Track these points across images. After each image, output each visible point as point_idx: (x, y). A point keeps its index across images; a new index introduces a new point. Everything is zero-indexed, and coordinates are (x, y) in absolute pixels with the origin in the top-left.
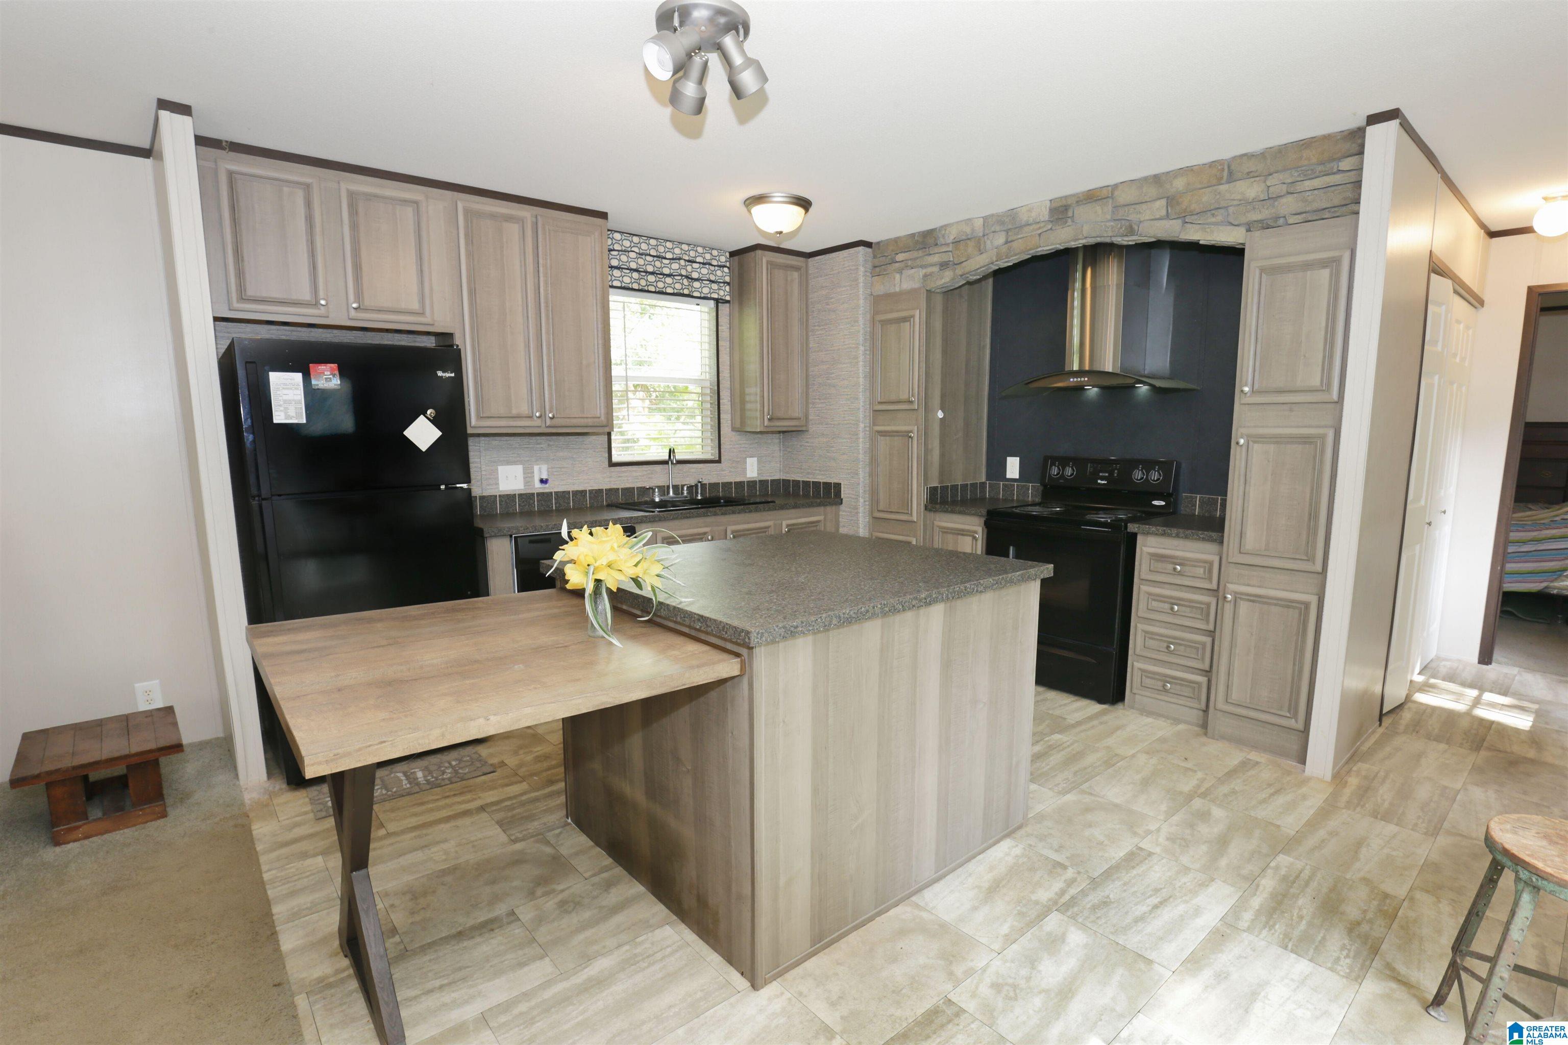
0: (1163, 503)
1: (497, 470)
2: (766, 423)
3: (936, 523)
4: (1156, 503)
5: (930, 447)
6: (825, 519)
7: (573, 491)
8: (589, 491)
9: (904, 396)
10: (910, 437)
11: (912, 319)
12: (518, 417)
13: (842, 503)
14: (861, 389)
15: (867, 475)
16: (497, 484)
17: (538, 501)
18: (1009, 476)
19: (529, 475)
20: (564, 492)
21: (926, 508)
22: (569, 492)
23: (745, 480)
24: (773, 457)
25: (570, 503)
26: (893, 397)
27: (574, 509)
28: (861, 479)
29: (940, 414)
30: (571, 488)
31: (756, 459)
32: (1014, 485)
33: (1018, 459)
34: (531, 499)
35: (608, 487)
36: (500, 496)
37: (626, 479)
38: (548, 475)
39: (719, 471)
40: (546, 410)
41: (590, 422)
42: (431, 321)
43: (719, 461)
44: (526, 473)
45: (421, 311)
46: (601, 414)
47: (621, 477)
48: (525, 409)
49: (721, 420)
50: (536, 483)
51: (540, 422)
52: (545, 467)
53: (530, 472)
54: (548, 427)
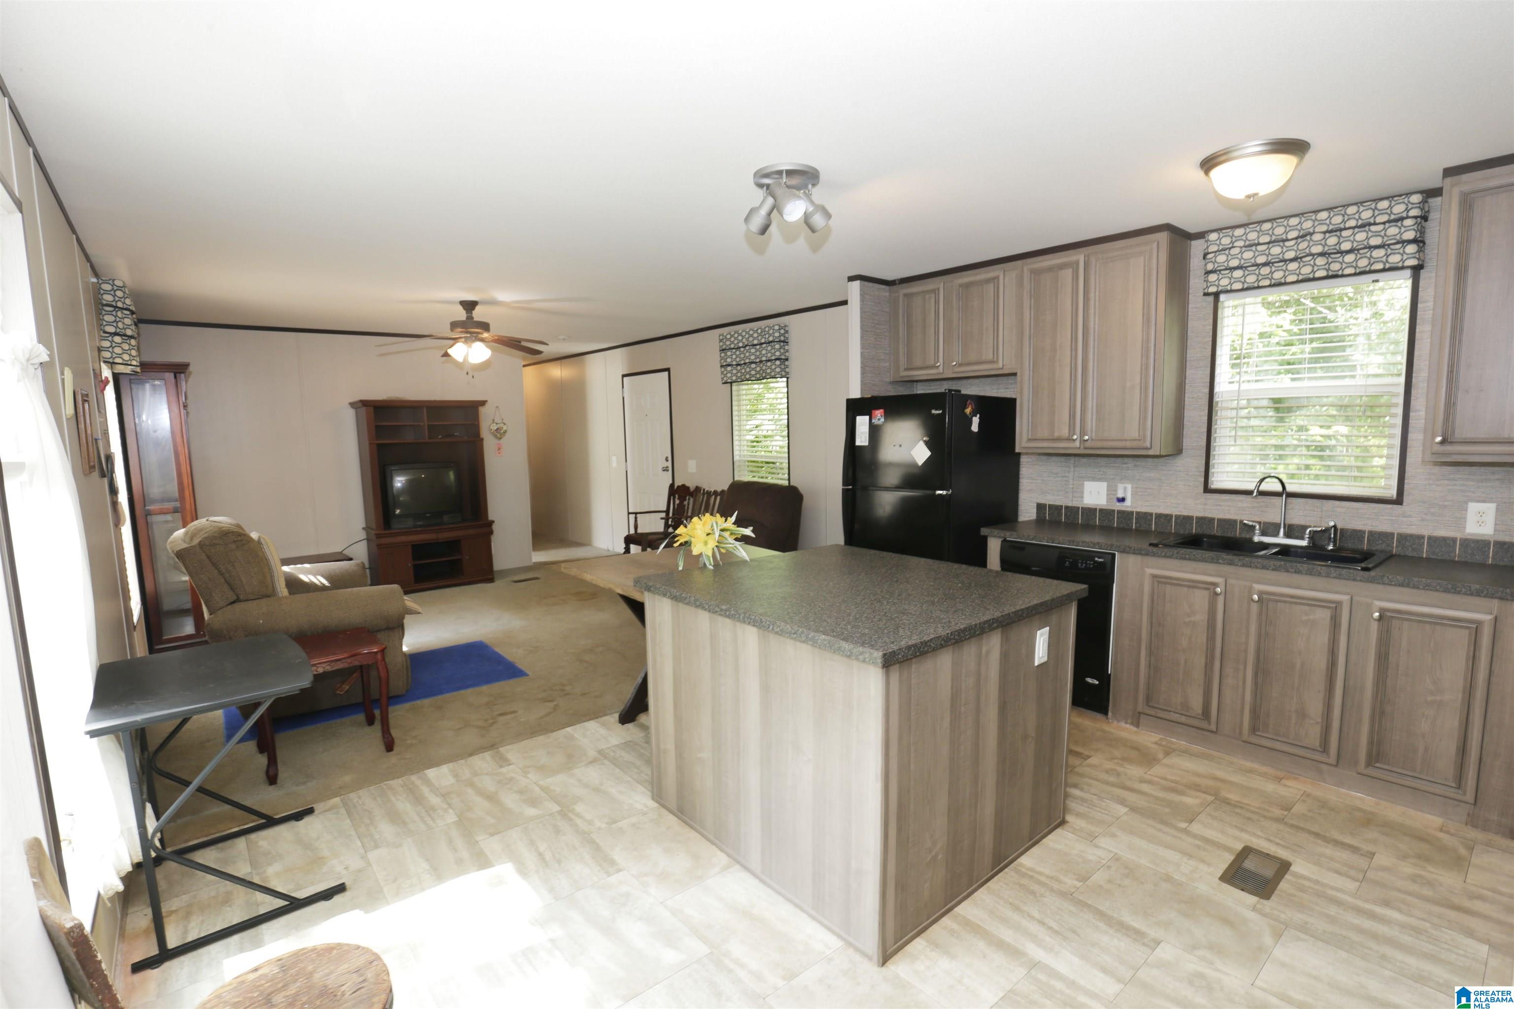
1: (1083, 484)
2: (1435, 448)
6: (1497, 620)
7: (1156, 514)
12: (1059, 439)
16: (1082, 497)
17: (1117, 518)
19: (1113, 493)
20: (1146, 513)
22: (1151, 514)
23: (1459, 536)
25: (1152, 525)
30: (1155, 510)
31: (1493, 506)
34: (1111, 515)
35: (1200, 515)
36: (1082, 508)
37: (1226, 508)
38: (1132, 494)
39: (1396, 516)
40: (1083, 433)
41: (1128, 444)
42: (1001, 366)
43: (1399, 500)
44: (1108, 490)
45: (995, 359)
46: (1145, 436)
47: (1217, 505)
48: (1065, 432)
49: (1409, 442)
50: (1115, 500)
51: (1077, 444)
52: (1129, 487)
53: (1111, 490)
54: (1085, 448)
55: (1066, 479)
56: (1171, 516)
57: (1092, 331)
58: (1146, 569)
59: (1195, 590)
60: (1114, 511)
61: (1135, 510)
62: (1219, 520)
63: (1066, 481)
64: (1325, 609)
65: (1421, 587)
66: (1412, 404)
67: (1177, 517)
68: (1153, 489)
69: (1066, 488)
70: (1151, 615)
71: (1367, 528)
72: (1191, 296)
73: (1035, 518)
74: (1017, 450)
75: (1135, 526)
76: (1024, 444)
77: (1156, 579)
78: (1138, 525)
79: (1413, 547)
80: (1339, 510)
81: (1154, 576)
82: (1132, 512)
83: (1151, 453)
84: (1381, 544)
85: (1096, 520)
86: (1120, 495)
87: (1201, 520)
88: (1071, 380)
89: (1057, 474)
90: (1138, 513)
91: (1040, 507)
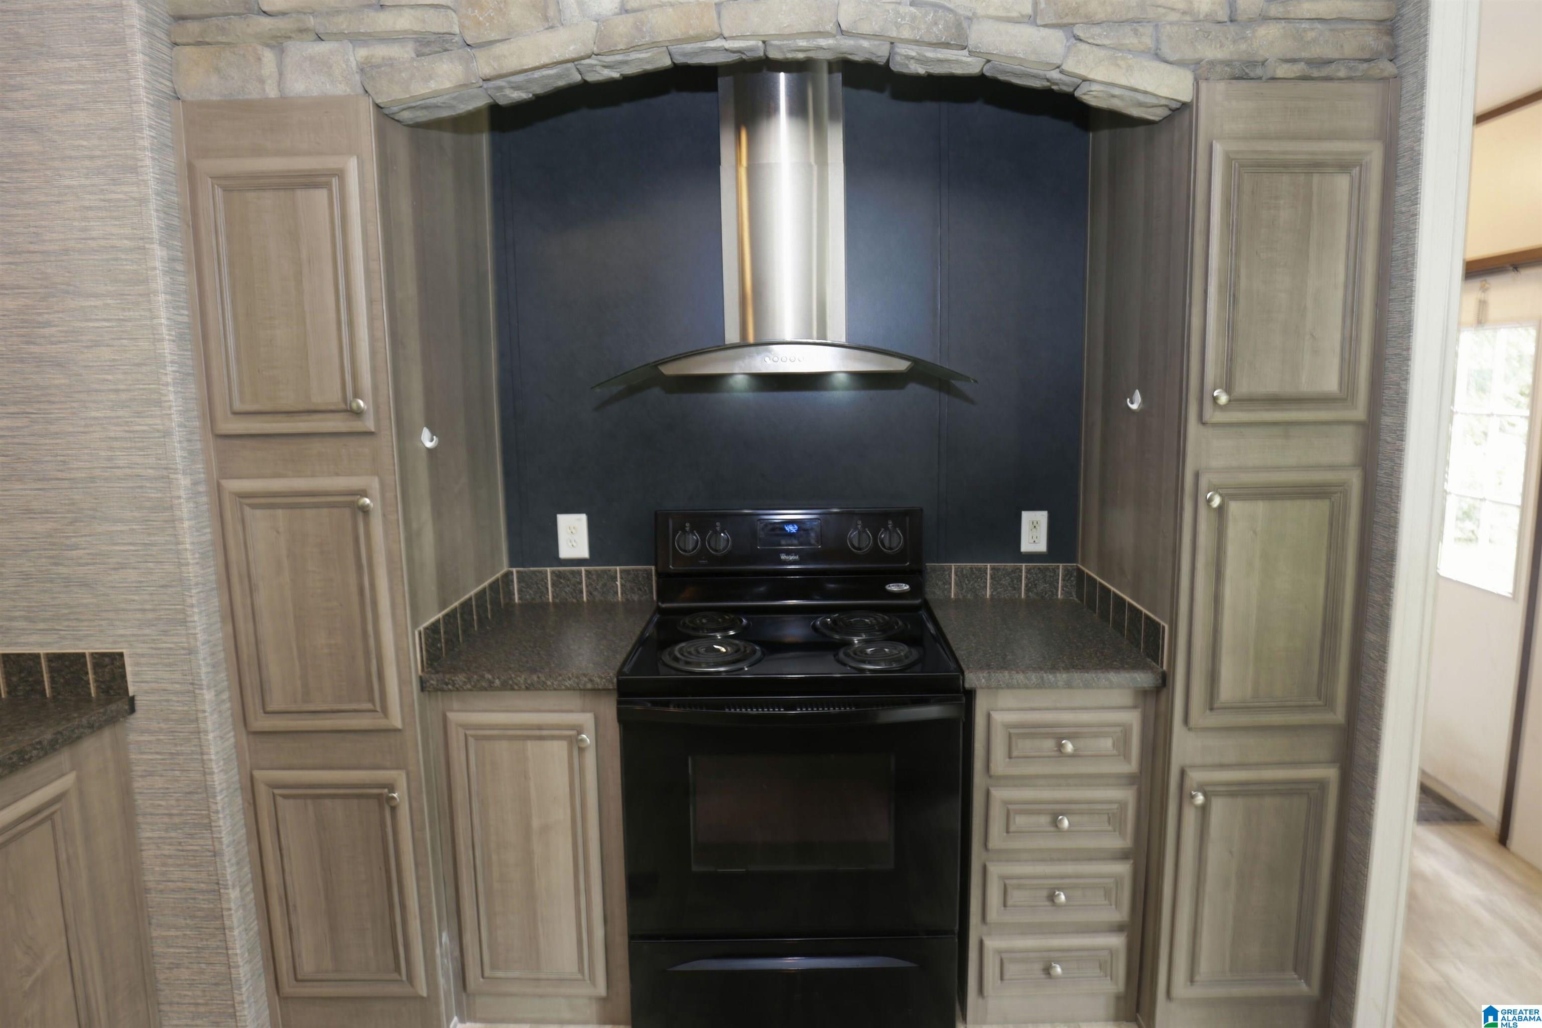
0: (906, 587)
3: (454, 717)
4: (893, 588)
5: (415, 526)
9: (331, 396)
10: (365, 510)
11: (335, 181)
13: (132, 710)
14: (170, 373)
15: (216, 618)
18: (565, 552)
21: (423, 685)
26: (288, 399)
28: (201, 637)
29: (428, 440)
32: (580, 573)
33: (583, 518)
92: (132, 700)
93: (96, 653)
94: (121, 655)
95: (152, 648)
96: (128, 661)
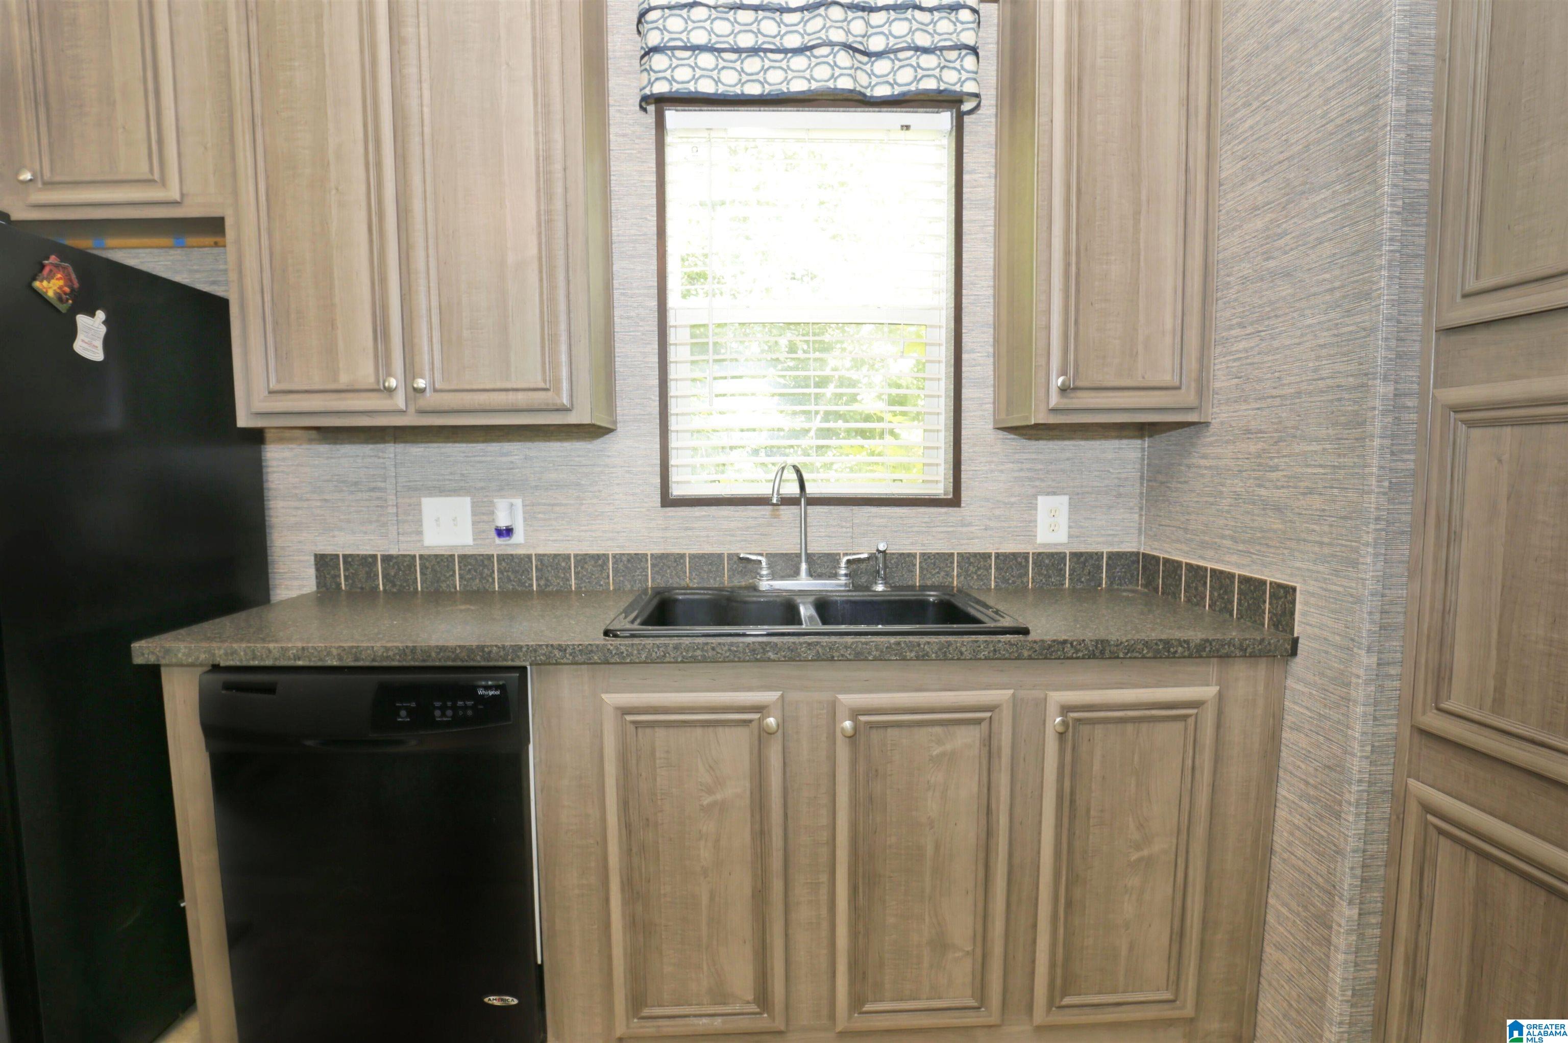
1: (420, 504)
2: (1055, 400)
6: (1220, 696)
7: (576, 556)
8: (614, 556)
12: (351, 392)
13: (1294, 652)
16: (420, 533)
17: (500, 571)
19: (485, 518)
20: (556, 556)
22: (567, 557)
23: (1030, 550)
24: (1119, 495)
25: (568, 580)
27: (579, 591)
30: (573, 549)
31: (1065, 499)
34: (485, 566)
35: (658, 550)
36: (421, 556)
37: (704, 534)
38: (525, 520)
39: (952, 526)
40: (410, 372)
41: (521, 399)
42: (175, 195)
43: (954, 501)
44: (474, 514)
45: (157, 176)
46: (557, 381)
47: (687, 529)
48: (365, 373)
49: (963, 403)
50: (493, 534)
51: (400, 401)
52: (518, 502)
53: (481, 512)
54: (422, 412)
55: (378, 494)
56: (606, 556)
57: (415, 121)
58: (604, 696)
59: (720, 730)
60: (490, 557)
61: (533, 552)
62: (693, 557)
63: (378, 498)
64: (972, 727)
65: (1121, 655)
66: (964, 341)
67: (617, 558)
68: (566, 505)
69: (381, 515)
70: (624, 805)
71: (917, 550)
72: (612, 111)
73: (314, 588)
74: (243, 421)
75: (538, 585)
76: (262, 403)
77: (629, 718)
78: (542, 582)
79: (979, 573)
80: (877, 521)
81: (625, 711)
82: (529, 557)
83: (572, 419)
84: (938, 573)
85: (454, 581)
86: (503, 523)
87: (661, 560)
88: (371, 241)
89: (356, 484)
90: (540, 557)
91: (324, 563)
92: (1295, 642)
93: (1276, 583)
94: (1294, 589)
95: (1322, 588)
96: (1299, 597)
